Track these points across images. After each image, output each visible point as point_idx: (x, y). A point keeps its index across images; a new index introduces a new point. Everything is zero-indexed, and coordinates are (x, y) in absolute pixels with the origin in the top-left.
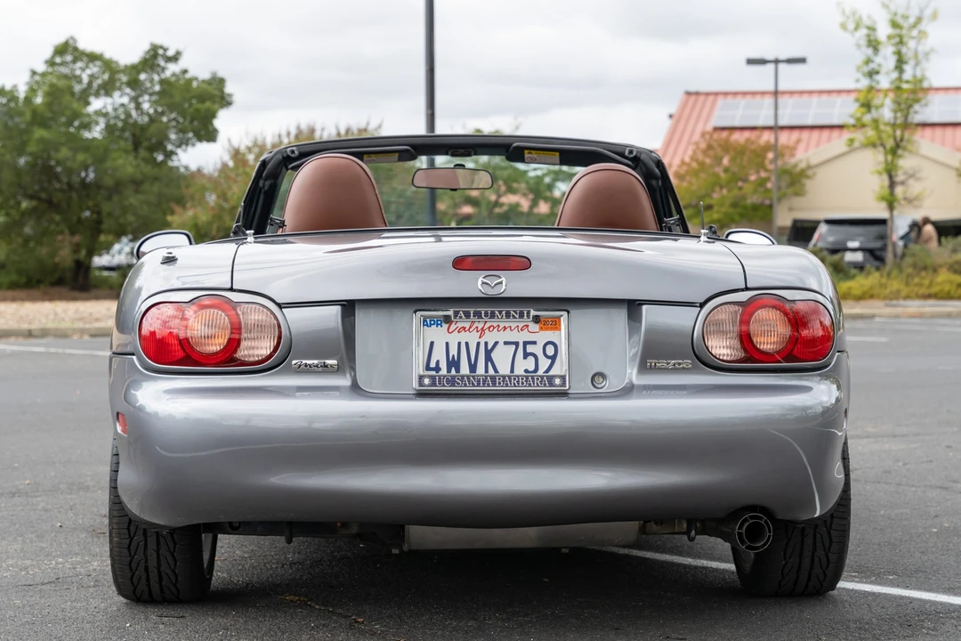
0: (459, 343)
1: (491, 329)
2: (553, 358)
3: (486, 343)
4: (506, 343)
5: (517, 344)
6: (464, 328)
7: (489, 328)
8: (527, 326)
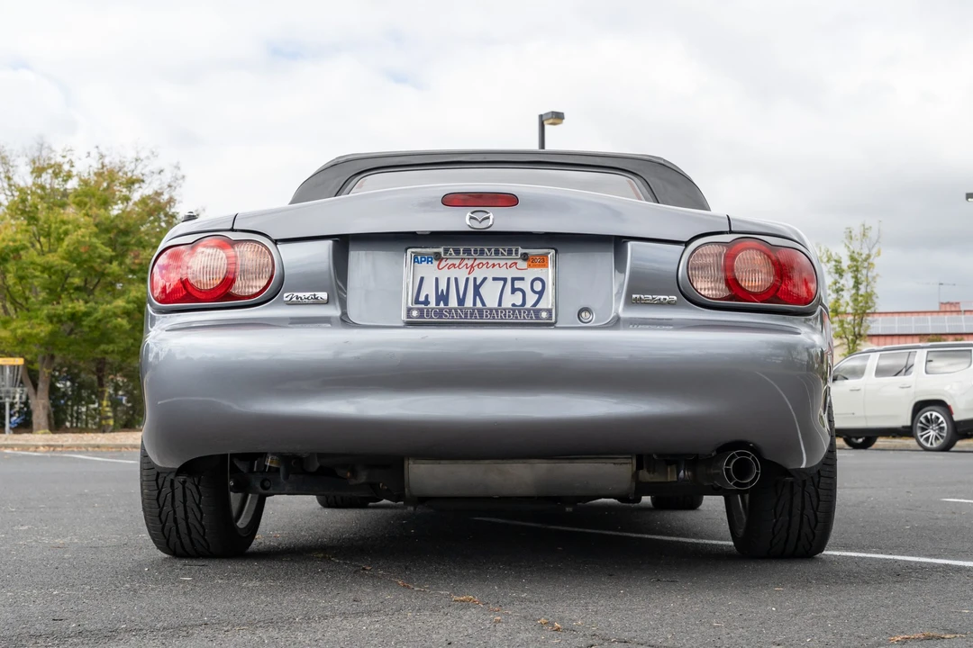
0: (449, 279)
1: (481, 265)
2: (541, 293)
3: (475, 279)
4: (494, 279)
5: (505, 280)
6: (454, 265)
7: (478, 265)
8: (516, 263)
